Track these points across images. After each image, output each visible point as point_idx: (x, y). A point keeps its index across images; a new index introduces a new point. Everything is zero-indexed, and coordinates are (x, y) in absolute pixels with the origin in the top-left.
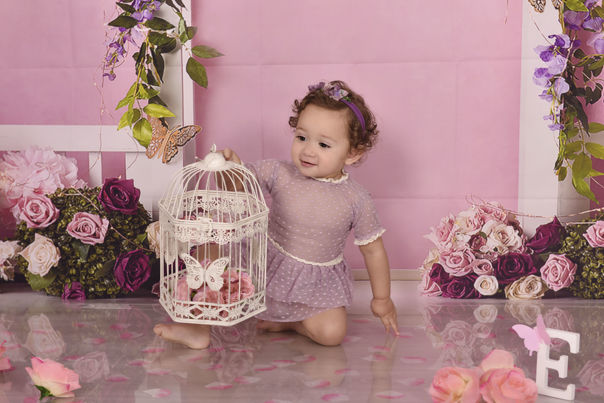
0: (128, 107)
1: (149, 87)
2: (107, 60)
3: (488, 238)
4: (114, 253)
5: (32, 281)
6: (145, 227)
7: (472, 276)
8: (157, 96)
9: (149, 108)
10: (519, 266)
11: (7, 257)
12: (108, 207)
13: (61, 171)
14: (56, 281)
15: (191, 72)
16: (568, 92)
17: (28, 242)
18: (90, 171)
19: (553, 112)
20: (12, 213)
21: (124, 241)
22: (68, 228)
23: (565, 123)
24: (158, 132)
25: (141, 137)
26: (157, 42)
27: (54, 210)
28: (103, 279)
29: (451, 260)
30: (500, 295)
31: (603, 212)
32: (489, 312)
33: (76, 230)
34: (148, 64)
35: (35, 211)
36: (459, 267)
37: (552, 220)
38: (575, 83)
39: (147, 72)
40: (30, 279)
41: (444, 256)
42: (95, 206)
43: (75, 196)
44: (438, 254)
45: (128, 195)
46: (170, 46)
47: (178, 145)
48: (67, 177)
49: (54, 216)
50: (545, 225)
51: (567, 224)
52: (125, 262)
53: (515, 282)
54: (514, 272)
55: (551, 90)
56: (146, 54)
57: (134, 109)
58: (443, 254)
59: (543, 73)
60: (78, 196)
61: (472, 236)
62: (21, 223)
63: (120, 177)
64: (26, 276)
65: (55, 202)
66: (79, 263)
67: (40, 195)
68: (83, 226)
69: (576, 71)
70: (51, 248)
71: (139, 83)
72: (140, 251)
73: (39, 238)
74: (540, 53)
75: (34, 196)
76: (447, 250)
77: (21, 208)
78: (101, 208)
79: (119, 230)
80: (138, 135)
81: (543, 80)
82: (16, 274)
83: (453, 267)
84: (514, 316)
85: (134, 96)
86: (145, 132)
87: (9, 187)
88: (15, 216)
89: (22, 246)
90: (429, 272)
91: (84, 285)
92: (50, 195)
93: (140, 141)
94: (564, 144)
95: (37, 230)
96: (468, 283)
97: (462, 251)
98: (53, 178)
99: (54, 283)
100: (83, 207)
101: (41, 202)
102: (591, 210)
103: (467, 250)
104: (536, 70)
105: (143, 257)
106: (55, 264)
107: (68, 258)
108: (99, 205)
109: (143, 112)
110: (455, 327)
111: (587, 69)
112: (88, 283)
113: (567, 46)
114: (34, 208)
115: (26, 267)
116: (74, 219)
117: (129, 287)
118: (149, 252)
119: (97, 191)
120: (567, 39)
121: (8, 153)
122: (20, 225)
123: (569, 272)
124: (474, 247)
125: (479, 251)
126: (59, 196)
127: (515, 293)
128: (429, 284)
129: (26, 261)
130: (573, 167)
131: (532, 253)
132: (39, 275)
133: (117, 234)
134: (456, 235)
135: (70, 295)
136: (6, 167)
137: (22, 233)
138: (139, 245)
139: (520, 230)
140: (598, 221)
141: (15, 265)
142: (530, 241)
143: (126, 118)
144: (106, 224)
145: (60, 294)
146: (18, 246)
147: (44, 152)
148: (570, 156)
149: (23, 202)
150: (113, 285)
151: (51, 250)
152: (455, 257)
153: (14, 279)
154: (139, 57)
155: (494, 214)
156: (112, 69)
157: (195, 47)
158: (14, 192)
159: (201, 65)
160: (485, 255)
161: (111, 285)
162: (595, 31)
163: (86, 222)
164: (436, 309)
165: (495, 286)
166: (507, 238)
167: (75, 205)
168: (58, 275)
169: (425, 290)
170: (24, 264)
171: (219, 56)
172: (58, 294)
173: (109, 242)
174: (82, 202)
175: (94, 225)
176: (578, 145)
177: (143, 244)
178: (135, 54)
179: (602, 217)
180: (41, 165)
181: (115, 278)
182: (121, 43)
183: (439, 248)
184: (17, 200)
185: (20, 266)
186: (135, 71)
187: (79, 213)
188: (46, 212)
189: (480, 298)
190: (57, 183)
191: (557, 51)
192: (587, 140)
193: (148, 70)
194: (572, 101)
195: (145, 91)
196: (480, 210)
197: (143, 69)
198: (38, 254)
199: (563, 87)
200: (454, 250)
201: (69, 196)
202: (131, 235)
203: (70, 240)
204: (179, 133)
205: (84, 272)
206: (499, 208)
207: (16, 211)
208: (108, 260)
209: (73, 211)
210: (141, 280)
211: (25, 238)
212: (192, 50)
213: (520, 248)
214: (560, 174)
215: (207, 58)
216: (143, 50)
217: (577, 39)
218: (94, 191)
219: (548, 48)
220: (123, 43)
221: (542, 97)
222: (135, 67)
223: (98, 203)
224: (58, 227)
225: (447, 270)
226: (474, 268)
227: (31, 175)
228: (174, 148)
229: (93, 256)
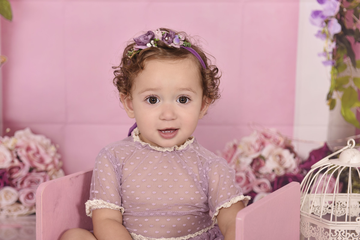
3: (266, 161)
16: (340, 33)
19: (326, 49)
23: (337, 59)
38: (346, 25)
55: (325, 30)
59: (318, 14)
61: (253, 159)
69: (347, 13)
81: (318, 21)
94: (335, 78)
97: (244, 172)
102: (356, 135)
103: (248, 171)
104: (313, 12)
111: (357, 12)
124: (255, 168)
125: (258, 172)
130: (342, 98)
139: (295, 153)
142: (304, 163)
148: (340, 88)
155: (273, 139)
160: (264, 175)
176: (347, 79)
192: (354, 74)
194: (343, 40)
196: (260, 136)
199: (335, 27)
213: (295, 170)
214: (330, 104)
221: (317, 36)
226: (254, 187)
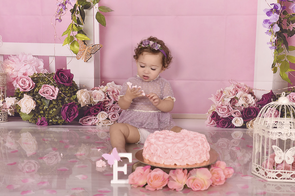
0: (68, 35)
1: (78, 26)
2: (58, 12)
3: (239, 100)
4: (61, 104)
5: (22, 116)
6: (76, 92)
7: (231, 117)
8: (81, 30)
9: (78, 36)
10: (253, 113)
11: (11, 105)
12: (58, 82)
13: (36, 65)
14: (34, 116)
15: (98, 19)
16: (279, 31)
17: (21, 98)
18: (50, 65)
19: (272, 40)
20: (13, 84)
21: (66, 98)
22: (39, 92)
23: (277, 46)
24: (82, 47)
25: (74, 50)
26: (81, 4)
27: (33, 83)
28: (56, 116)
29: (221, 110)
30: (244, 127)
31: (294, 89)
32: (239, 134)
33: (43, 93)
34: (77, 15)
35: (24, 83)
36: (225, 113)
37: (270, 92)
38: (282, 27)
39: (77, 18)
40: (22, 115)
41: (218, 108)
42: (52, 82)
43: (43, 77)
44: (215, 107)
45: (68, 77)
46: (88, 6)
47: (92, 54)
48: (39, 68)
49: (33, 86)
50: (266, 94)
51: (277, 94)
52: (66, 108)
53: (251, 120)
54: (251, 116)
55: (271, 30)
56: (76, 10)
57: (70, 36)
58: (217, 107)
59: (267, 22)
60: (44, 77)
61: (231, 99)
62: (17, 89)
63: (64, 68)
64: (20, 114)
65: (33, 79)
66: (44, 108)
67: (26, 76)
68: (46, 91)
69: (283, 21)
70: (31, 101)
71: (73, 23)
72: (73, 103)
73: (26, 96)
74: (266, 12)
75: (23, 76)
76: (220, 105)
77: (17, 82)
78: (55, 83)
79: (64, 93)
80: (72, 49)
81: (267, 25)
82: (15, 113)
83: (222, 113)
84: (250, 136)
85: (71, 30)
86: (76, 47)
87: (11, 72)
88: (14, 86)
89: (18, 100)
90: (211, 115)
91: (47, 118)
92: (31, 76)
93: (74, 51)
94: (276, 56)
95: (25, 93)
96: (229, 121)
97: (227, 106)
98: (32, 68)
99: (33, 117)
100: (46, 82)
101: (26, 79)
102: (288, 87)
103: (229, 105)
104: (264, 20)
105: (75, 106)
106: (33, 108)
107: (39, 106)
108: (54, 81)
109: (75, 37)
110: (222, 141)
111: (289, 20)
112: (49, 118)
113: (279, 9)
114: (23, 82)
115: (20, 110)
116: (42, 88)
117: (68, 120)
118: (78, 104)
119: (53, 75)
120: (279, 6)
121: (11, 56)
122: (17, 90)
123: (277, 116)
124: (232, 104)
125: (234, 106)
126: (35, 76)
127: (251, 126)
128: (210, 121)
129: (20, 107)
130: (280, 67)
131: (260, 107)
132: (26, 113)
133: (63, 95)
134: (224, 98)
135: (40, 123)
136: (10, 62)
137: (18, 94)
138: (73, 100)
139: (254, 96)
140: (291, 93)
141: (15, 109)
142: (259, 101)
143: (67, 40)
144: (57, 90)
145: (36, 123)
146: (16, 99)
147: (28, 55)
148: (279, 61)
149: (18, 79)
150: (61, 119)
151: (32, 102)
152: (223, 108)
153: (14, 115)
154: (73, 11)
155: (242, 89)
156: (60, 17)
157: (100, 7)
158: (14, 74)
159: (103, 15)
160: (237, 108)
161: (60, 119)
162: (293, 2)
163: (48, 89)
164: (214, 133)
165: (242, 122)
166: (248, 100)
167: (42, 81)
168: (35, 113)
169: (208, 123)
170: (19, 108)
171: (111, 11)
172: (35, 123)
173: (59, 99)
174: (46, 80)
175: (52, 91)
176: (283, 56)
177: (74, 100)
178: (71, 9)
179: (294, 91)
180: (26, 62)
181: (62, 116)
182: (64, 4)
183: (215, 104)
184: (15, 78)
185: (17, 109)
186: (71, 18)
187: (45, 85)
188: (29, 84)
189: (234, 128)
190: (34, 71)
191: (274, 11)
192: (287, 54)
193: (78, 17)
194: (281, 35)
195: (76, 27)
196: (235, 87)
197: (75, 17)
198: (25, 103)
199: (277, 28)
200: (223, 105)
201: (39, 77)
202: (70, 96)
203: (40, 97)
204: (92, 48)
205: (47, 113)
206: (244, 86)
207: (15, 83)
208: (58, 107)
209: (42, 84)
210: (74, 117)
211: (19, 96)
212: (99, 8)
213: (254, 105)
214: (274, 70)
215: (106, 12)
216: (75, 8)
217: (284, 6)
218: (52, 75)
219: (270, 10)
220: (65, 4)
221: (267, 33)
222: (71, 16)
223: (53, 80)
224: (35, 91)
225: (219, 114)
226: (232, 114)
227: (22, 67)
228: (90, 55)
229: (51, 105)
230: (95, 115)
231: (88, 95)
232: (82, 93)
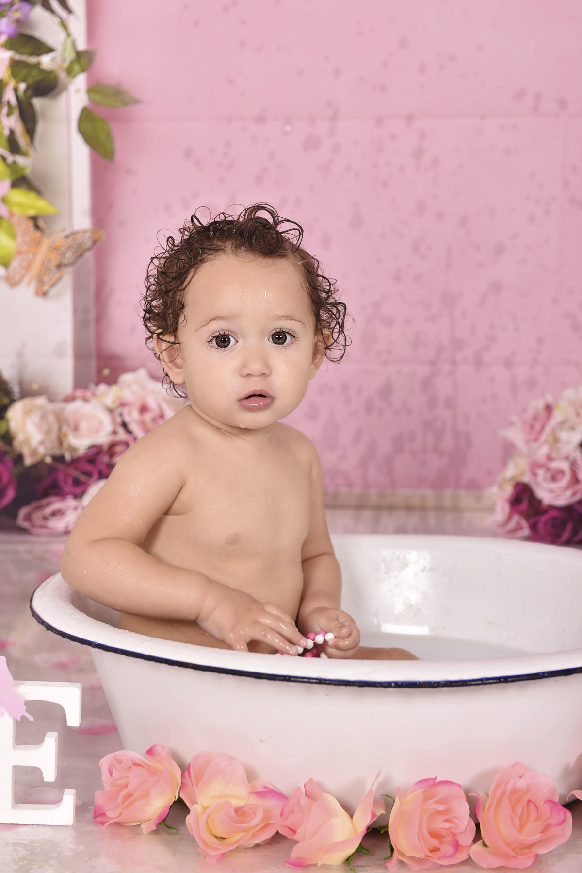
1: (10, 160)
6: (5, 407)
8: (24, 175)
9: (13, 198)
15: (87, 133)
24: (28, 240)
26: (24, 77)
29: (546, 475)
34: (8, 118)
39: (6, 132)
41: (534, 467)
44: (523, 464)
46: (47, 86)
47: (64, 265)
56: (3, 100)
58: (533, 464)
76: (540, 458)
83: (550, 488)
86: (4, 241)
90: (508, 495)
96: (575, 518)
97: (567, 460)
103: (575, 457)
118: (12, 453)
128: (507, 517)
134: (557, 431)
152: (554, 469)
157: (92, 87)
159: (103, 120)
169: (499, 527)
171: (134, 104)
193: (10, 128)
195: (4, 166)
204: (63, 243)
212: (88, 91)
215: (113, 107)
225: (539, 494)
230: (78, 496)
231: (51, 419)
232: (27, 413)
